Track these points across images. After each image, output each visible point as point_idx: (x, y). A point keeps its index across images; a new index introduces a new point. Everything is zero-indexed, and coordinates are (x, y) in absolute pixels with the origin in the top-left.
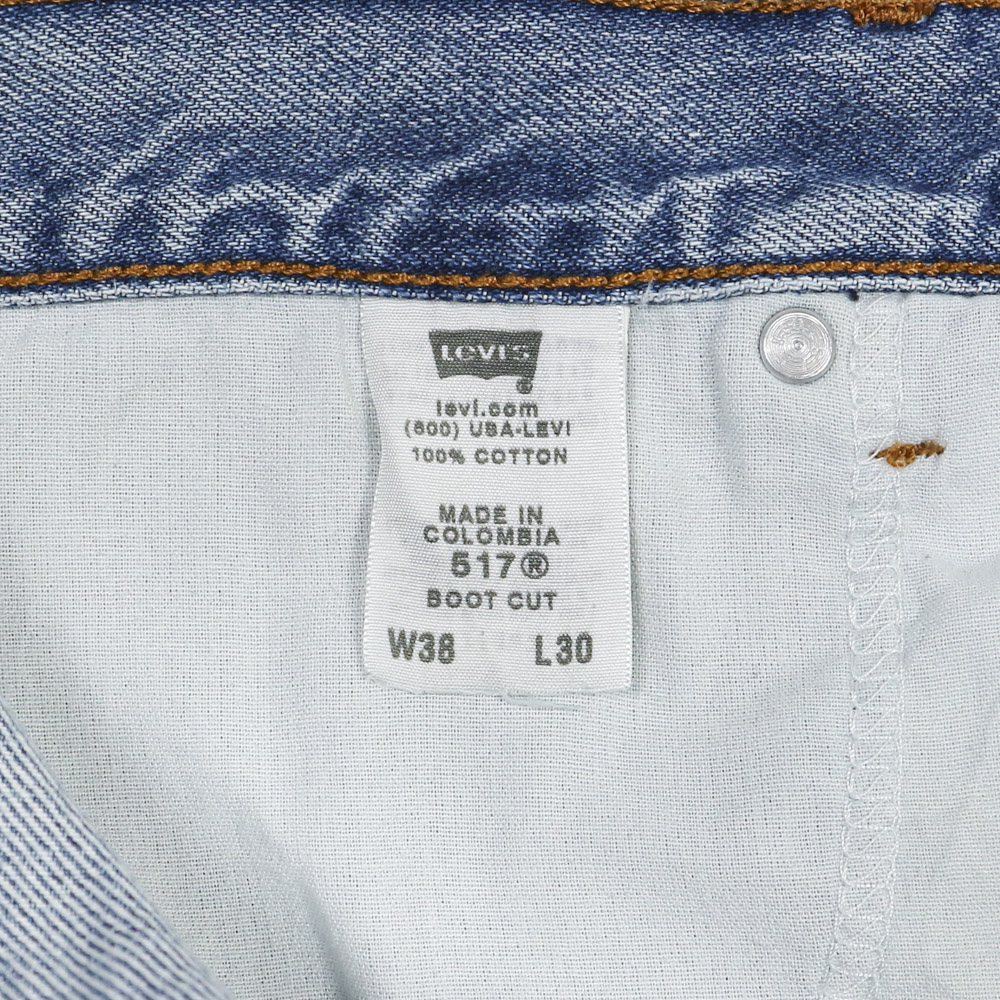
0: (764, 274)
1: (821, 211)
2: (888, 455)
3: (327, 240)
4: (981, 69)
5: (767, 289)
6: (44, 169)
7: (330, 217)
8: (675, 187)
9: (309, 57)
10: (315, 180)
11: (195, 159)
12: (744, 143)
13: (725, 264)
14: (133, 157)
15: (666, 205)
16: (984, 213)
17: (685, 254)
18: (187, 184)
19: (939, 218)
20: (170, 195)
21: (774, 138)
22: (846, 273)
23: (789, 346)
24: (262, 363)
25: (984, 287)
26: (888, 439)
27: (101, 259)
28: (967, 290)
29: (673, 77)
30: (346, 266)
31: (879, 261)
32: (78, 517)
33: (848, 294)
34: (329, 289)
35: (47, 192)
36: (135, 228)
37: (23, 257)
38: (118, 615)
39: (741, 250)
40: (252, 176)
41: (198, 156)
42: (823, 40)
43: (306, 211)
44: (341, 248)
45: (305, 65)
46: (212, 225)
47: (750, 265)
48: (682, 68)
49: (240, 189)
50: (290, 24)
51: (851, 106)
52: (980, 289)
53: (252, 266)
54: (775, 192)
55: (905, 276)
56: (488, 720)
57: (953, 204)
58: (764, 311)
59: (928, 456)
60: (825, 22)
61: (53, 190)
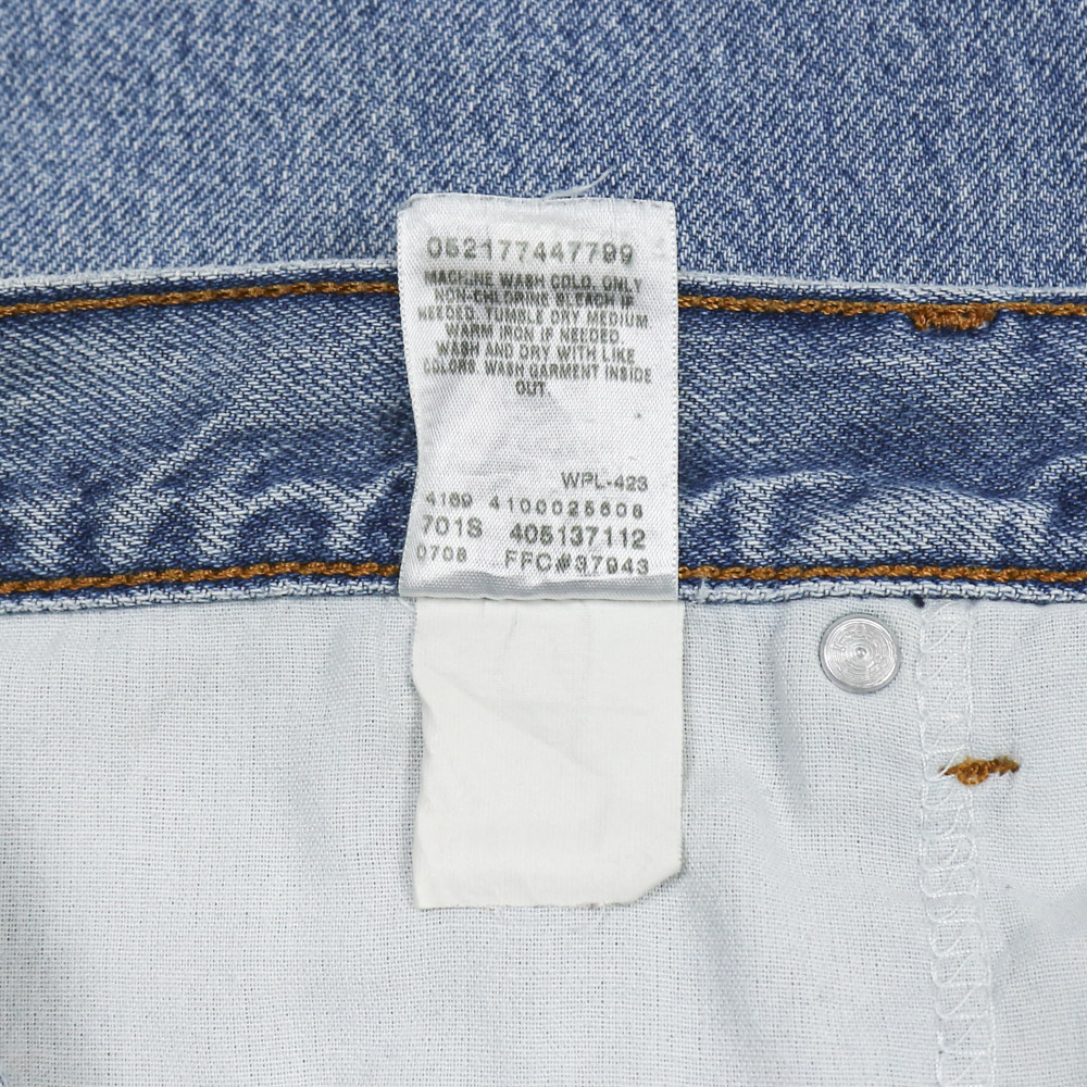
0: (825, 577)
1: (884, 513)
2: (960, 772)
3: (369, 537)
4: (1045, 375)
5: (827, 592)
6: (85, 471)
7: (373, 513)
8: (731, 486)
9: (352, 358)
10: (358, 477)
11: (235, 460)
12: (804, 448)
13: (783, 567)
14: (170, 459)
15: (721, 504)
16: (1055, 520)
17: (742, 553)
18: (226, 486)
19: (1007, 523)
20: (208, 497)
21: (835, 443)
22: (911, 578)
23: (851, 654)
24: (301, 669)
25: (1057, 595)
26: (958, 754)
27: (135, 564)
28: (1039, 598)
29: (734, 380)
30: (389, 561)
31: (946, 566)
32: (106, 833)
33: (913, 601)
34: (371, 587)
35: (84, 495)
36: (171, 531)
37: (56, 561)
38: (141, 939)
39: (801, 552)
40: (293, 476)
41: (237, 456)
42: (884, 343)
43: (348, 507)
44: (384, 544)
45: (348, 366)
46: (250, 526)
47: (810, 567)
48: (744, 371)
49: (279, 489)
50: (334, 324)
51: (913, 410)
52: (1053, 597)
53: (291, 568)
54: (835, 496)
55: (973, 582)
56: (533, 1055)
57: (1021, 509)
58: (825, 617)
59: (1002, 773)
60: (886, 325)
61: (90, 493)
